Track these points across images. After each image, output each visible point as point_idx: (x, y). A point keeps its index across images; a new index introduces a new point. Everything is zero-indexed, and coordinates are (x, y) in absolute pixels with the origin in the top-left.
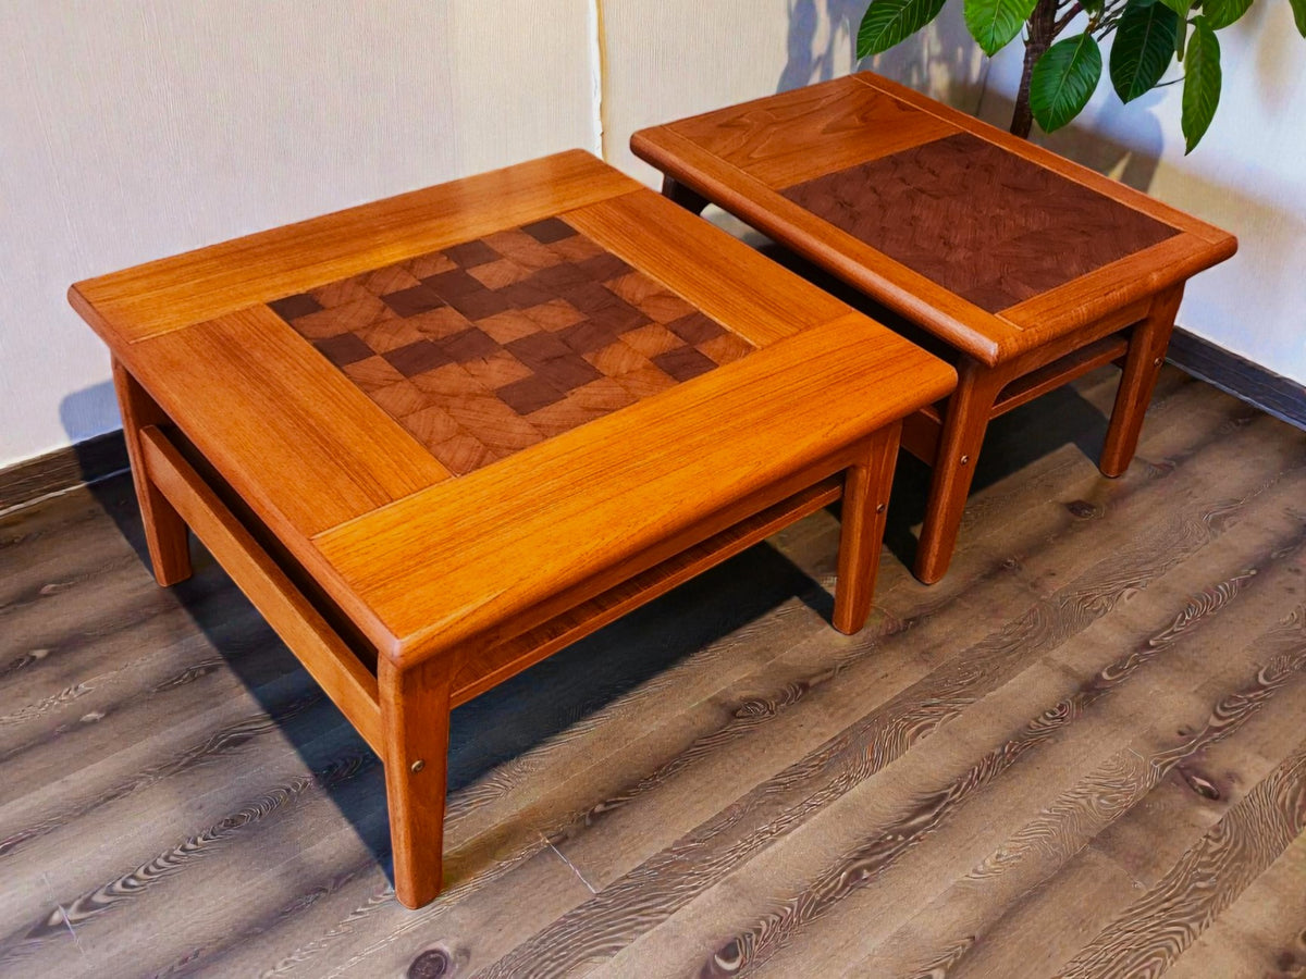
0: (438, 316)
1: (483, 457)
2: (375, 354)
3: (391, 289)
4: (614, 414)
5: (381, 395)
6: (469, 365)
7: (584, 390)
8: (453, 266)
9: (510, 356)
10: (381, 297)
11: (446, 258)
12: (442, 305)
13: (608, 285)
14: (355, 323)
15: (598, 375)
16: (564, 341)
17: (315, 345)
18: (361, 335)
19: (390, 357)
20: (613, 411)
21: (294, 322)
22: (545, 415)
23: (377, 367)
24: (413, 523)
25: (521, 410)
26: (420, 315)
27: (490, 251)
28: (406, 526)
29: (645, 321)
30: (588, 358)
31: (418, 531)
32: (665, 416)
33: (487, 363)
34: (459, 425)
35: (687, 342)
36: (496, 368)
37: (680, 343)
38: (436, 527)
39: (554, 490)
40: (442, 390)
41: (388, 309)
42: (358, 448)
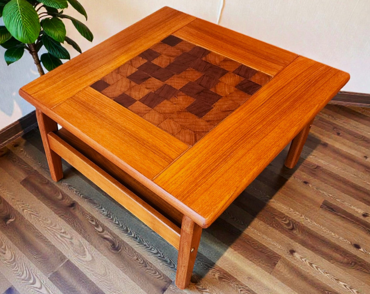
0: (151, 82)
1: (195, 137)
2: (137, 101)
3: (129, 74)
4: (234, 113)
5: (147, 116)
6: (171, 100)
7: (217, 103)
8: (146, 61)
9: (183, 94)
10: (127, 77)
11: (141, 58)
12: (150, 77)
13: (204, 59)
14: (123, 90)
15: (220, 97)
16: (200, 85)
17: (114, 100)
18: (128, 93)
19: (143, 101)
20: (233, 111)
21: (103, 92)
22: (210, 116)
23: (139, 106)
24: (186, 168)
25: (200, 115)
26: (144, 82)
27: (155, 52)
28: (183, 170)
29: (224, 72)
30: (212, 90)
31: (189, 171)
32: (254, 110)
33: (177, 98)
34: (180, 125)
35: (245, 78)
36: (181, 99)
37: (243, 79)
38: (194, 169)
39: (229, 147)
40: (167, 111)
41: (132, 82)
42: (150, 140)
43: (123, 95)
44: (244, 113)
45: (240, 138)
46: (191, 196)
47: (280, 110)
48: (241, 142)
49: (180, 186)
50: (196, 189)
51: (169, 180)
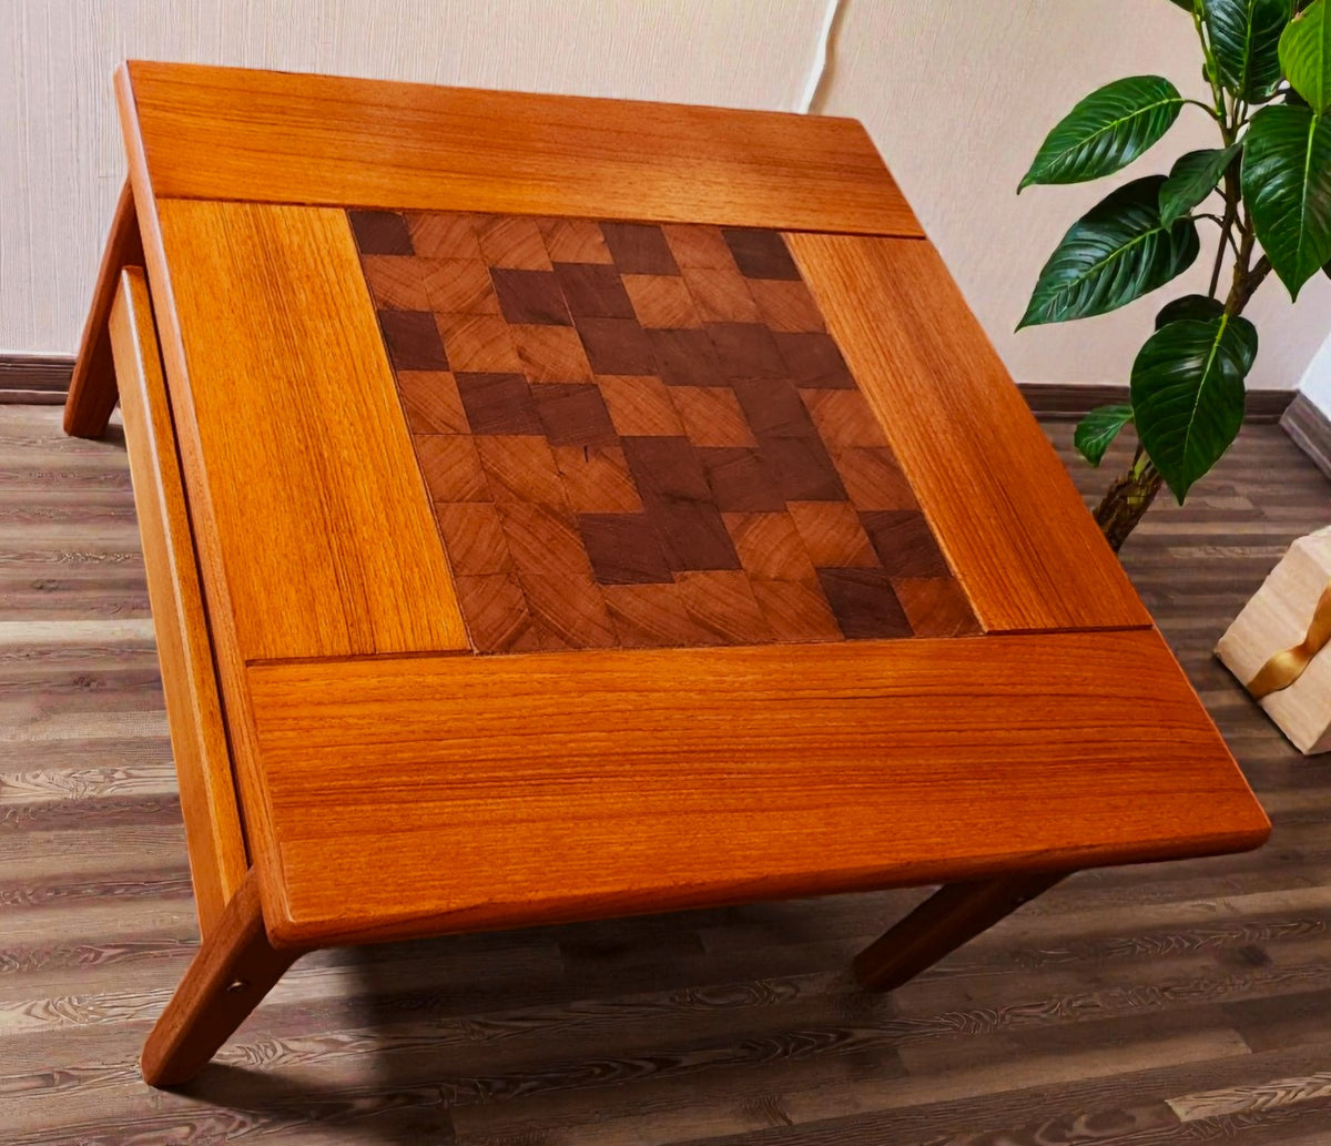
0: (554, 341)
1: (520, 633)
2: (448, 370)
3: (510, 262)
4: (727, 650)
5: (431, 445)
6: (561, 451)
7: (701, 578)
8: (605, 258)
9: (622, 462)
10: (492, 270)
11: (602, 239)
12: (562, 323)
13: (807, 395)
14: (441, 300)
15: (733, 564)
16: (707, 472)
17: (379, 314)
18: (442, 323)
19: (468, 384)
20: (729, 643)
21: (370, 259)
22: (633, 601)
23: (442, 393)
24: (389, 709)
25: (605, 570)
26: (532, 327)
27: (666, 253)
28: (376, 708)
29: (834, 492)
30: (730, 521)
31: (390, 727)
32: (802, 694)
33: (587, 460)
34: (510, 555)
35: (883, 562)
36: (595, 474)
37: (872, 560)
38: (413, 732)
39: (595, 751)
40: (510, 479)
41: (493, 296)
42: (366, 532)
43: (426, 318)
44: (759, 677)
45: (660, 749)
46: (314, 811)
47: (890, 762)
48: (654, 767)
49: (311, 751)
50: (357, 802)
51: (295, 706)
